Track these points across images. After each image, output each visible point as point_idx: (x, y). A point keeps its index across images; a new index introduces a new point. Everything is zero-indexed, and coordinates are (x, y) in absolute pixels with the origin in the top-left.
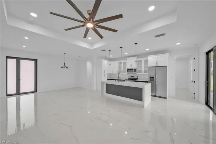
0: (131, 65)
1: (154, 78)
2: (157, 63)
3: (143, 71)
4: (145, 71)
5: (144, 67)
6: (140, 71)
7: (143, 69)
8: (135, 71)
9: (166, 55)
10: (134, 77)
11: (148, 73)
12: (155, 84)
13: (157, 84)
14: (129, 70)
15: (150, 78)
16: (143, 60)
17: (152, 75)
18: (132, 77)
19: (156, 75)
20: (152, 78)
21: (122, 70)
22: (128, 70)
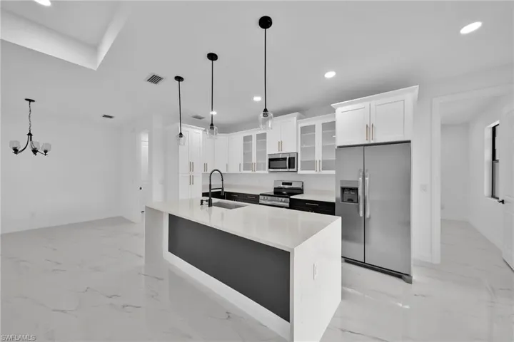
0: (280, 144)
1: (357, 189)
2: (370, 129)
3: (319, 166)
4: (326, 165)
5: (324, 148)
6: (310, 165)
7: (318, 156)
8: (291, 162)
9: (409, 95)
10: (293, 186)
11: (333, 172)
12: (361, 214)
13: (367, 216)
14: (274, 162)
15: (343, 189)
16: (318, 122)
17: (352, 177)
18: (283, 184)
19: (367, 179)
20: (351, 189)
21: (254, 160)
22: (270, 160)
